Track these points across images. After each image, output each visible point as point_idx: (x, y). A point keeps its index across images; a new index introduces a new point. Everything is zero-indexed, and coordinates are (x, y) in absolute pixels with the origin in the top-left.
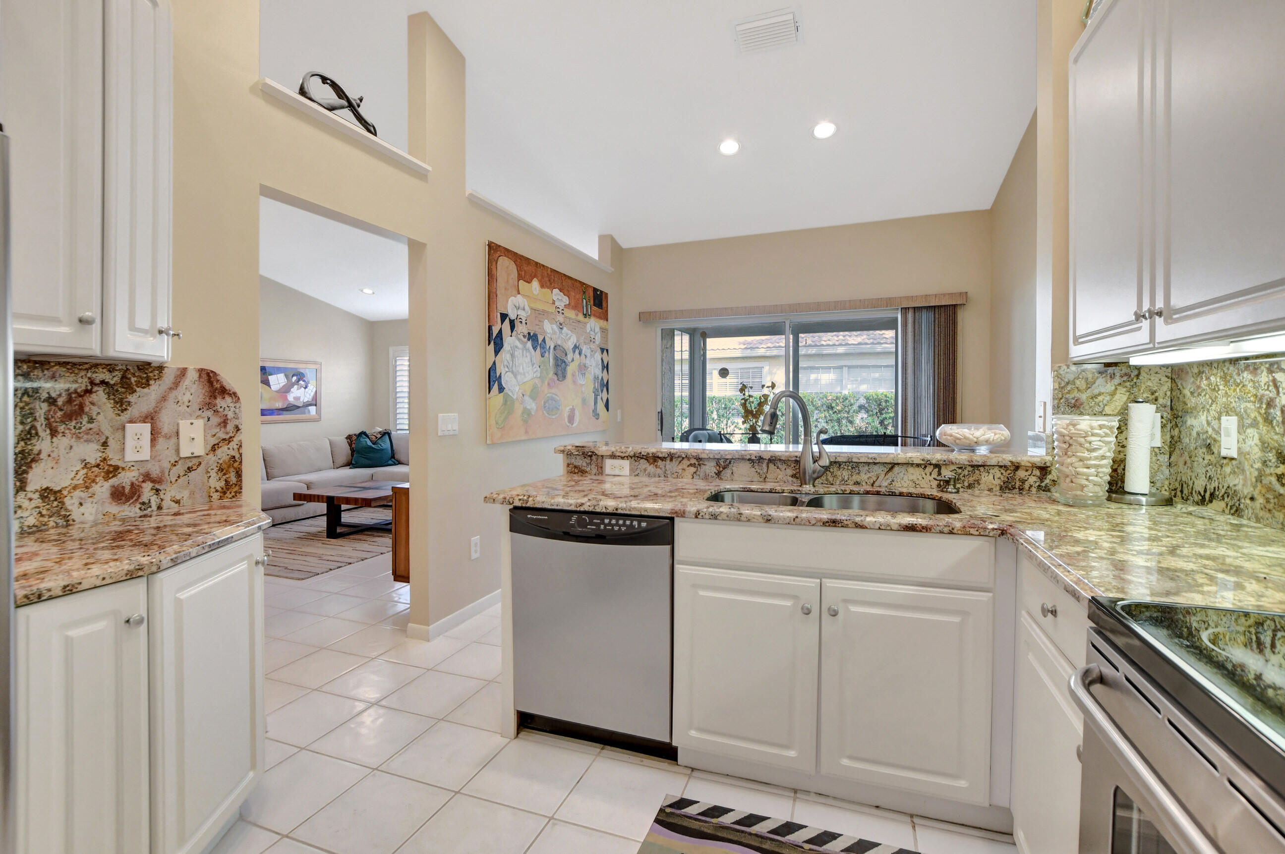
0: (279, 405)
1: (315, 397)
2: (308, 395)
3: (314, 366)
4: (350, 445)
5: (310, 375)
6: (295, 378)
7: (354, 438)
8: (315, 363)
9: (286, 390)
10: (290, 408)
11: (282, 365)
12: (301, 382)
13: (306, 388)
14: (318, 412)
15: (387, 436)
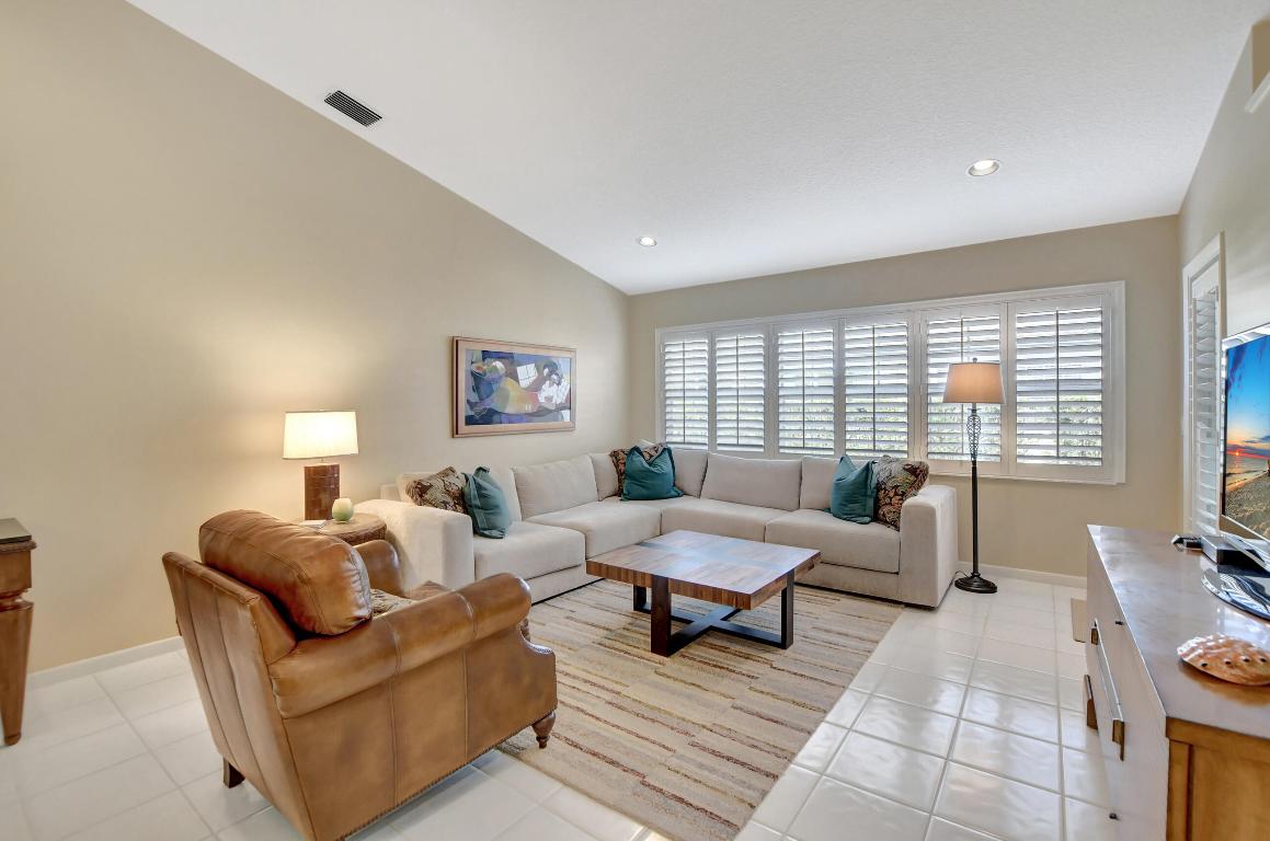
0: (528, 408)
1: (570, 398)
2: (561, 395)
3: (568, 355)
4: (616, 466)
5: (564, 368)
6: (546, 370)
7: (621, 455)
8: (570, 350)
9: (536, 387)
10: (541, 413)
11: (531, 352)
12: (554, 377)
13: (559, 384)
14: (572, 417)
15: (667, 454)
